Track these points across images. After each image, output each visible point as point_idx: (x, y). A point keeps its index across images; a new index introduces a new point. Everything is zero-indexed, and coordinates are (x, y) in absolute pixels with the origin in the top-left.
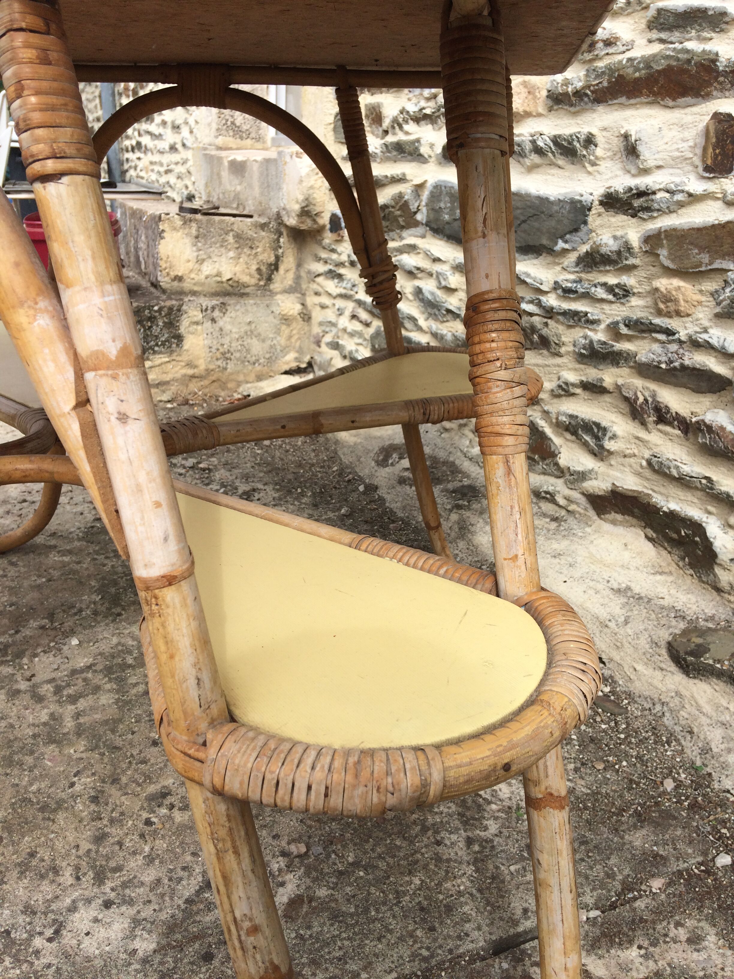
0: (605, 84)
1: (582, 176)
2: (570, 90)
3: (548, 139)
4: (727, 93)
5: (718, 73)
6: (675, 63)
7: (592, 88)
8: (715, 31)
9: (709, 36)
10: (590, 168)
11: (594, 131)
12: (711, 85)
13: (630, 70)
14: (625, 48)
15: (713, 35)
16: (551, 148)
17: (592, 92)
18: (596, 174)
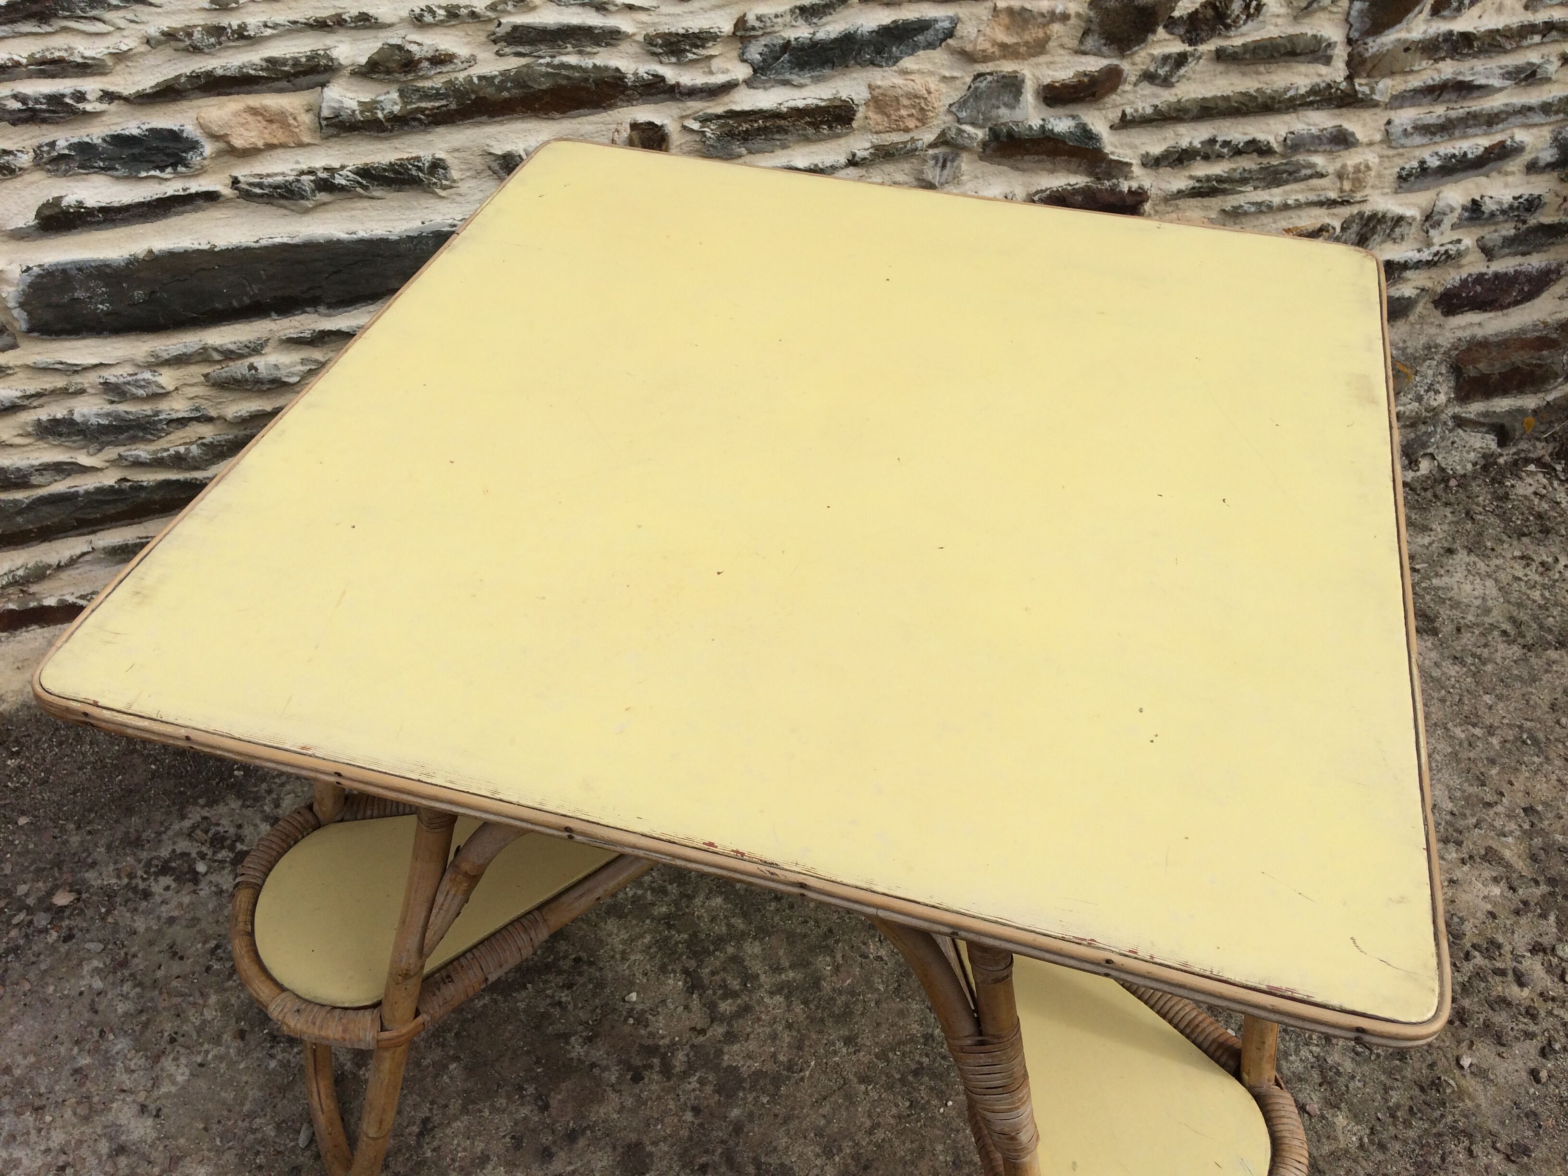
0: (453, 106)
1: (432, 202)
2: (380, 115)
3: (349, 174)
4: (635, 103)
5: (626, 87)
6: (565, 82)
7: (427, 112)
8: (601, 46)
9: (595, 51)
10: (442, 193)
11: (441, 155)
12: (616, 97)
13: (491, 90)
14: (466, 65)
15: (599, 49)
16: (358, 182)
17: (428, 116)
18: (455, 197)
